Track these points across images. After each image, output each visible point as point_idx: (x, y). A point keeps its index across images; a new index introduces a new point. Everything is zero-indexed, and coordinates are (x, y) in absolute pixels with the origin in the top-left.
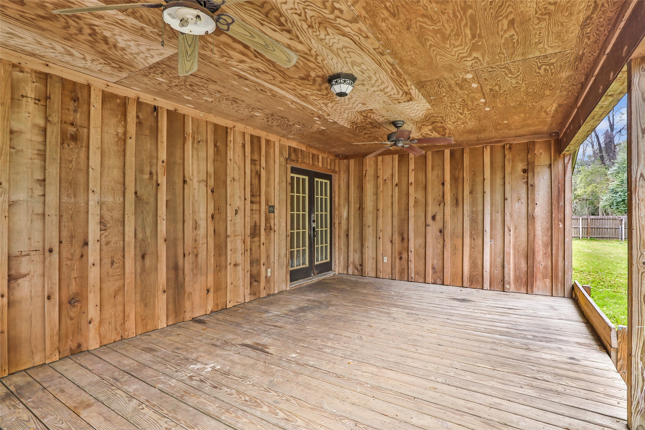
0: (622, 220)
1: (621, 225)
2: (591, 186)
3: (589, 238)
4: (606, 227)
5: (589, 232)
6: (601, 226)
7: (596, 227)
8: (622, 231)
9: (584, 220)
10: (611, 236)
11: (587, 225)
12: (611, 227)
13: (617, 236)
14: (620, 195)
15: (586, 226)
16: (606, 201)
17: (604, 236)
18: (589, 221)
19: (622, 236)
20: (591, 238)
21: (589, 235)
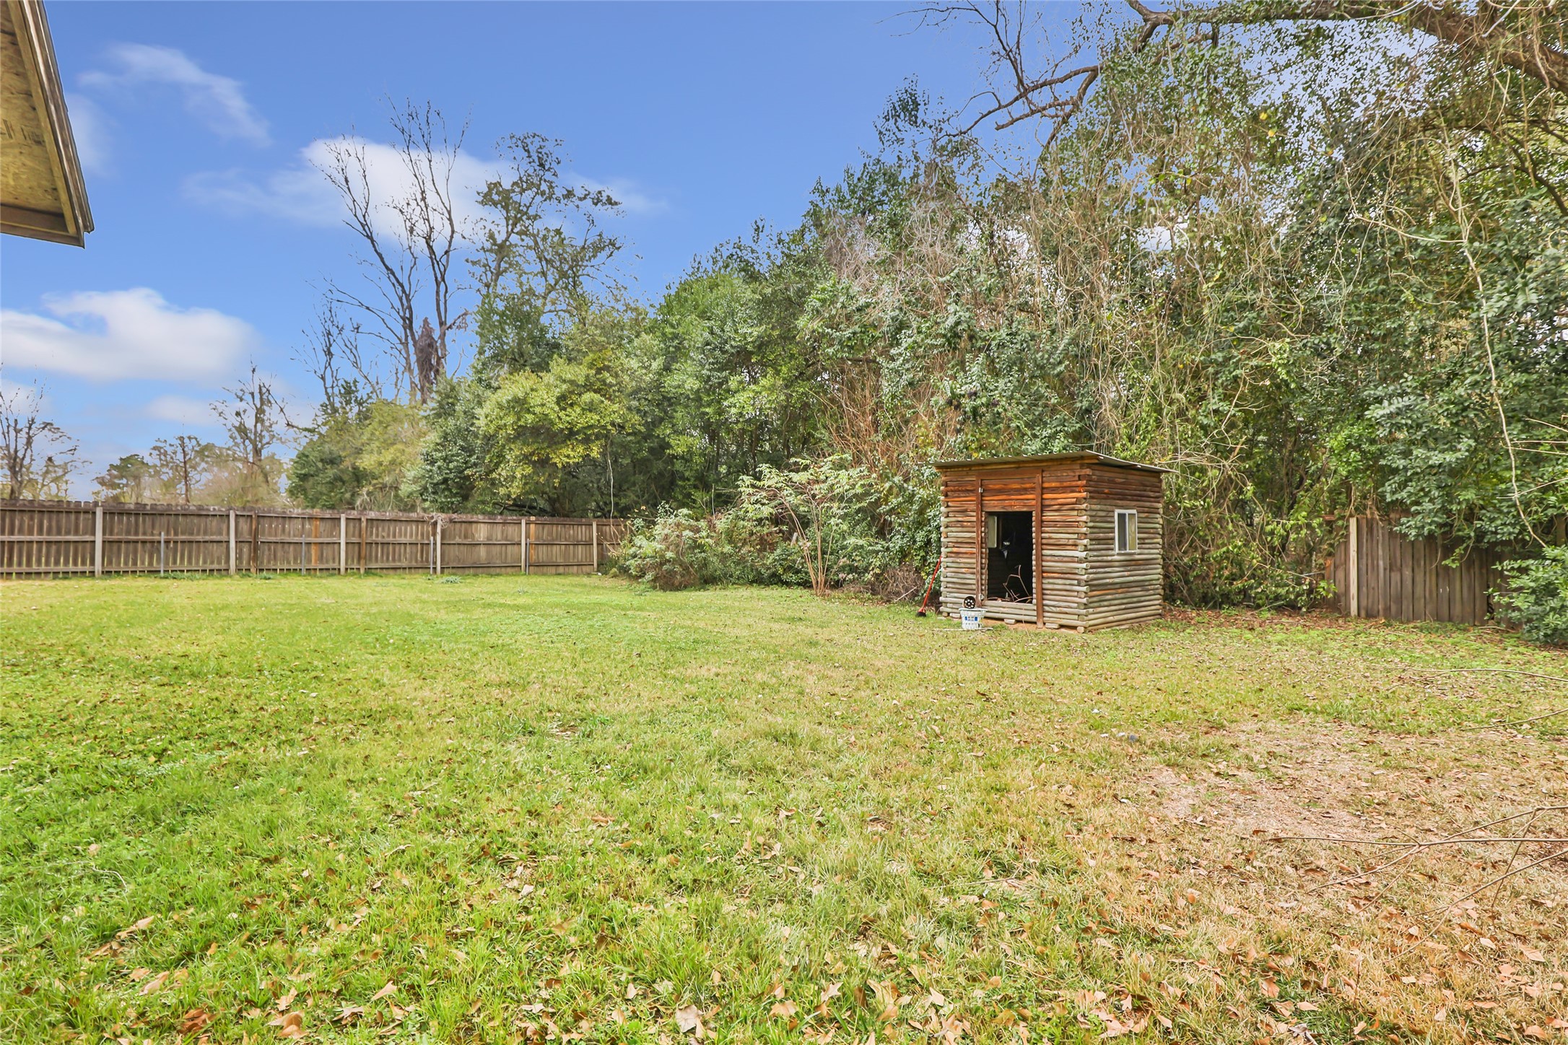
0: (435, 524)
1: (434, 534)
2: (392, 450)
3: (362, 571)
4: (403, 540)
5: (363, 554)
6: (391, 539)
7: (380, 539)
8: (435, 550)
9: (351, 524)
10: (414, 564)
11: (360, 536)
12: (413, 540)
13: (425, 565)
14: (439, 468)
15: (355, 540)
16: (415, 483)
17: (398, 564)
18: (364, 524)
19: (435, 563)
20: (369, 572)
21: (362, 562)
